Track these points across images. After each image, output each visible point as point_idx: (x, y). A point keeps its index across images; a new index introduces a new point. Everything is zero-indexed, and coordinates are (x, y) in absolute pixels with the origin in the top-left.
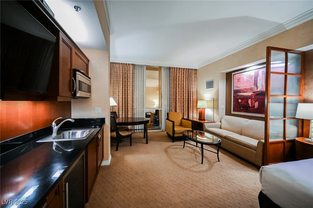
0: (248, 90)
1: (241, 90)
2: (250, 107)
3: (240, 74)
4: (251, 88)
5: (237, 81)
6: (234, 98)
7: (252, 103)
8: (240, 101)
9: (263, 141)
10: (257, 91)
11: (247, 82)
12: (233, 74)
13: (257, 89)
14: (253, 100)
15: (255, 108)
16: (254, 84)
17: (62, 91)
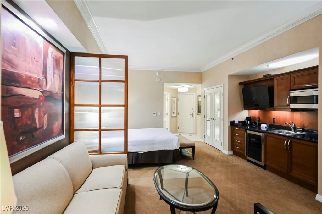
0: (34, 84)
1: (19, 76)
2: (36, 129)
4: (39, 79)
7: (39, 118)
8: (17, 114)
10: (46, 89)
13: (47, 86)
15: (44, 129)
16: (43, 74)
17: (277, 106)
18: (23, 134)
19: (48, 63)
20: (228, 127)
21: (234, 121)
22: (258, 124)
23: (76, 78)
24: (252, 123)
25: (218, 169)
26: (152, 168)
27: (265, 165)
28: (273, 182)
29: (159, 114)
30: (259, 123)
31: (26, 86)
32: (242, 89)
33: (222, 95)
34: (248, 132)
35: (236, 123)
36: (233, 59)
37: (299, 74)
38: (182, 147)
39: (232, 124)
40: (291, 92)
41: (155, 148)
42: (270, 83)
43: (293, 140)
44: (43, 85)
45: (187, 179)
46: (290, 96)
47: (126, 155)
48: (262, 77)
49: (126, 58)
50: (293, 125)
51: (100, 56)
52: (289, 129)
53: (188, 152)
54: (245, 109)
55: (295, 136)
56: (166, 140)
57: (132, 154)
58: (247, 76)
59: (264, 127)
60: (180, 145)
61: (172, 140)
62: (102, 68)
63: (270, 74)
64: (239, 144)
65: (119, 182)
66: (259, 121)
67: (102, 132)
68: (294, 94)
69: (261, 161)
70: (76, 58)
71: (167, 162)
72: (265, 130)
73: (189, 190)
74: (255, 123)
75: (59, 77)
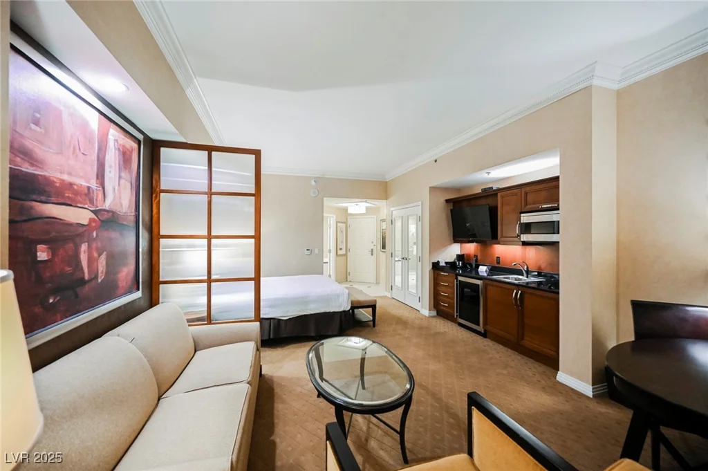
0: (79, 198)
4: (89, 188)
7: (91, 261)
8: (43, 254)
10: (104, 206)
11: (74, 148)
13: (105, 200)
14: (94, 245)
15: (100, 281)
16: (98, 178)
17: (502, 237)
18: (54, 292)
19: (107, 158)
20: (430, 271)
21: (438, 262)
22: (474, 266)
23: (163, 187)
24: (465, 264)
25: (414, 341)
26: (303, 344)
27: (485, 331)
28: (497, 356)
29: (316, 251)
30: (476, 265)
31: (62, 201)
32: (451, 210)
33: (420, 219)
34: (460, 278)
35: (441, 264)
36: (436, 161)
37: (533, 187)
38: (356, 306)
39: (436, 266)
40: (522, 215)
41: (310, 310)
42: (490, 201)
43: (525, 289)
44: (97, 200)
45: (363, 360)
46: (520, 220)
47: (258, 323)
48: (480, 191)
49: (257, 153)
50: (526, 267)
51: (210, 149)
52: (519, 273)
53: (365, 314)
54: (454, 242)
55: (528, 283)
56: (328, 295)
57: (269, 321)
58: (458, 189)
59: (483, 270)
60: (352, 302)
61: (338, 296)
62: (213, 169)
63: (492, 187)
64: (445, 299)
65: (245, 373)
66: (476, 261)
67: (213, 284)
68: (526, 218)
69: (479, 325)
70: (164, 151)
71: (330, 333)
72: (485, 274)
73: (366, 378)
74: (471, 265)
75: (130, 184)
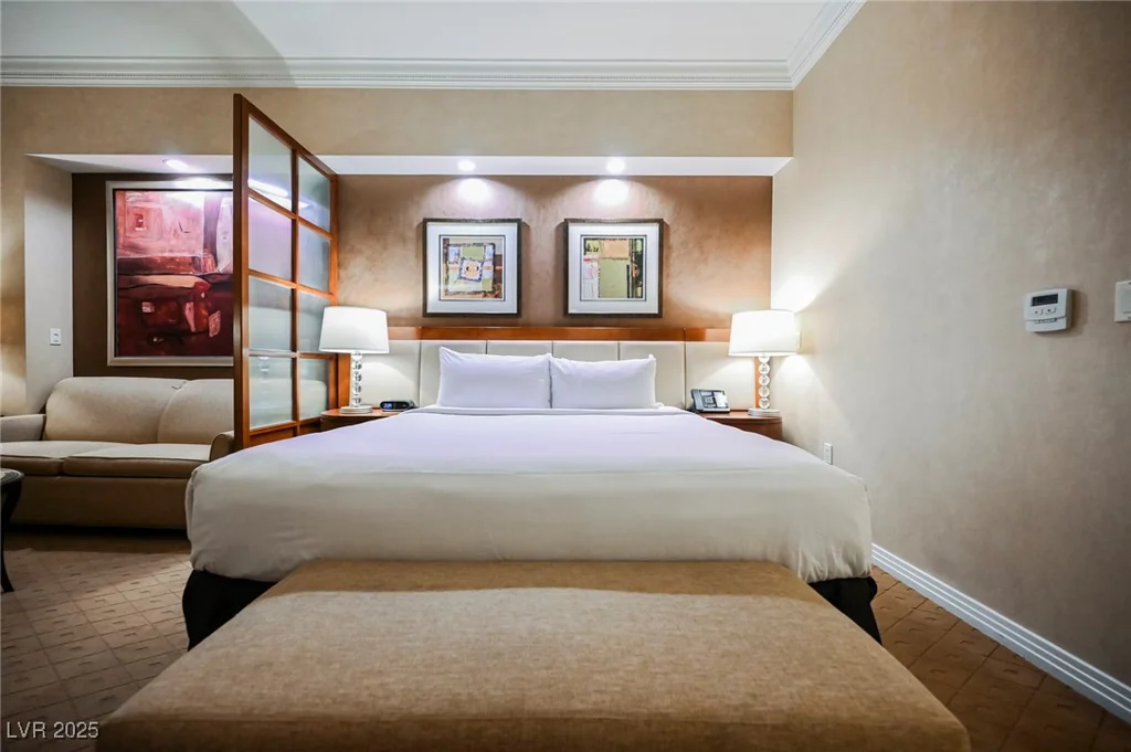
0: (182, 268)
1: (150, 260)
2: (188, 332)
3: (146, 193)
4: (193, 258)
5: (130, 220)
6: (117, 297)
7: (197, 317)
8: (147, 308)
9: (231, 433)
10: (216, 271)
11: (175, 231)
12: (111, 185)
13: (216, 265)
14: (202, 305)
15: (211, 335)
16: (205, 247)
31: (164, 272)
